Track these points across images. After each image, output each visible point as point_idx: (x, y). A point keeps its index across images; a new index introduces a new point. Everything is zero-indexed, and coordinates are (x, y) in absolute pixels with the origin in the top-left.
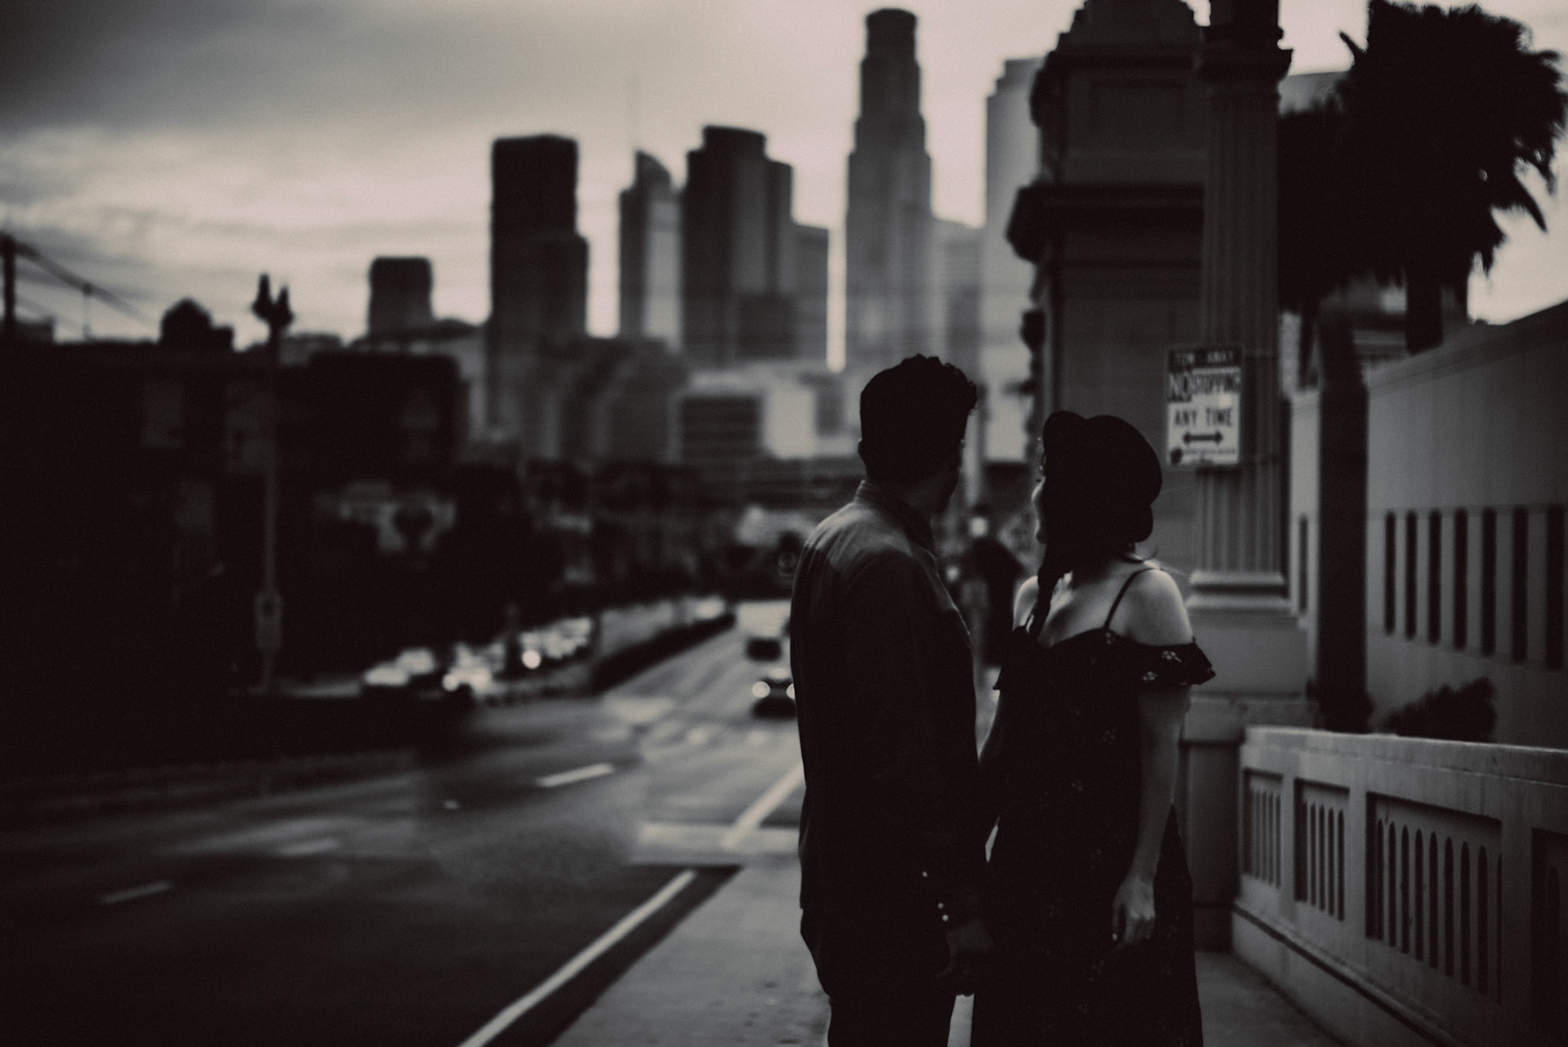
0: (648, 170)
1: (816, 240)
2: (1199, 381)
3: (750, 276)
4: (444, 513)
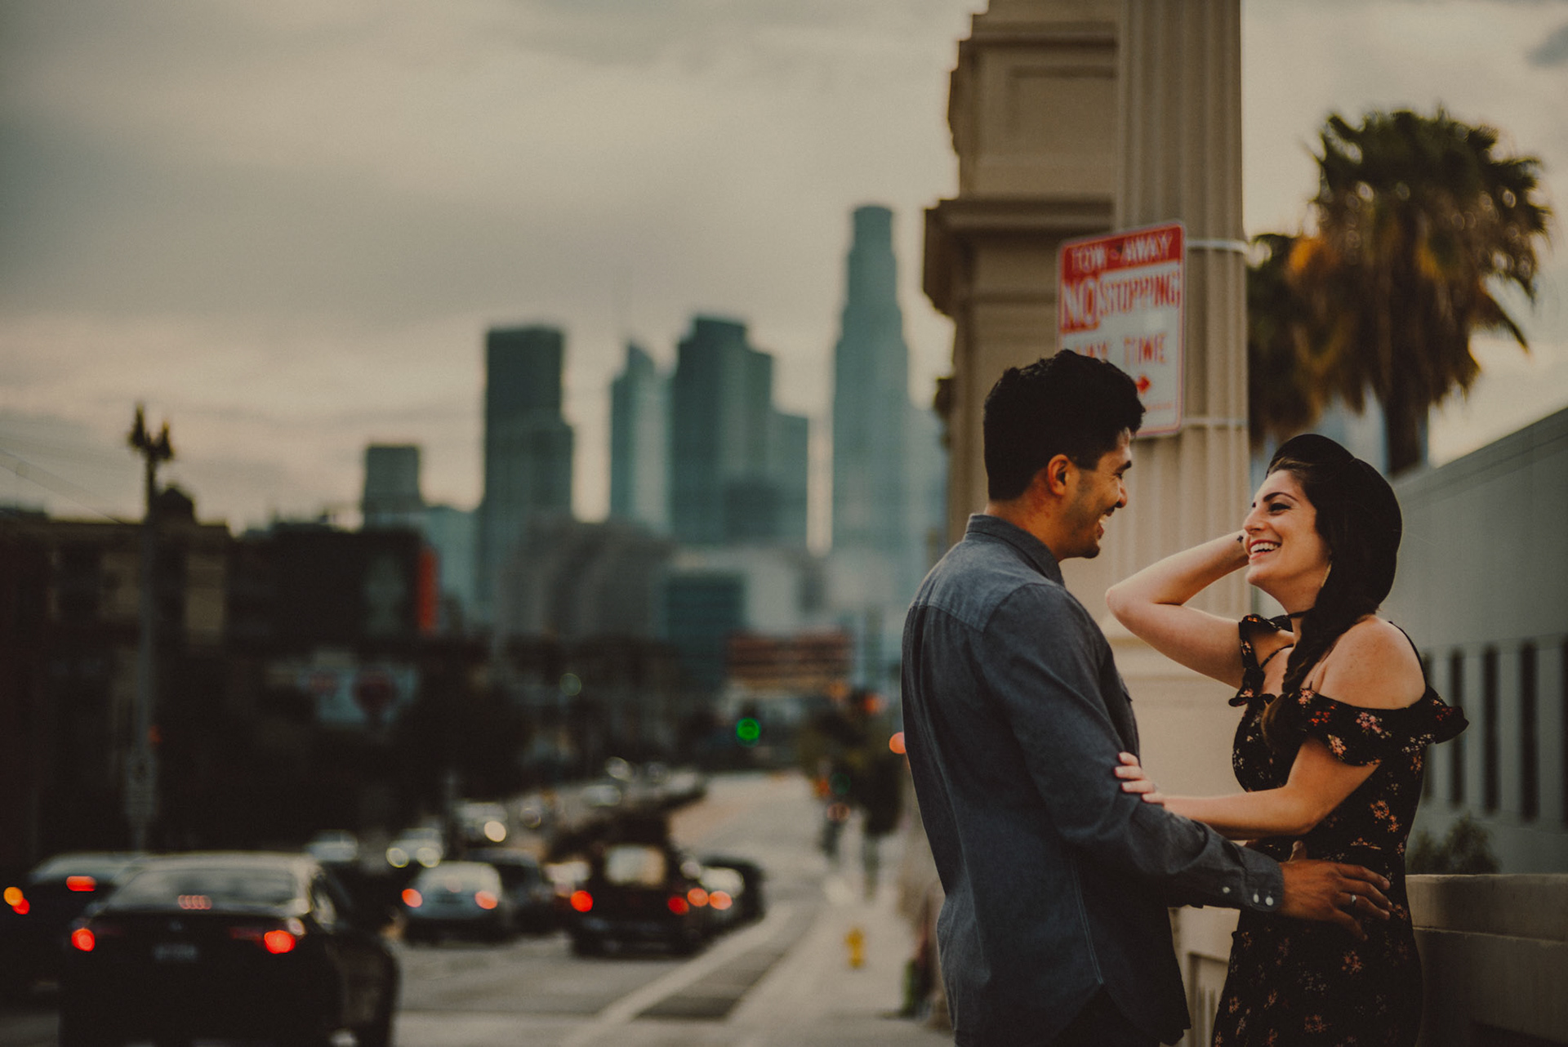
0: (636, 358)
1: (797, 427)
2: (1112, 294)
3: (734, 464)
4: (407, 681)
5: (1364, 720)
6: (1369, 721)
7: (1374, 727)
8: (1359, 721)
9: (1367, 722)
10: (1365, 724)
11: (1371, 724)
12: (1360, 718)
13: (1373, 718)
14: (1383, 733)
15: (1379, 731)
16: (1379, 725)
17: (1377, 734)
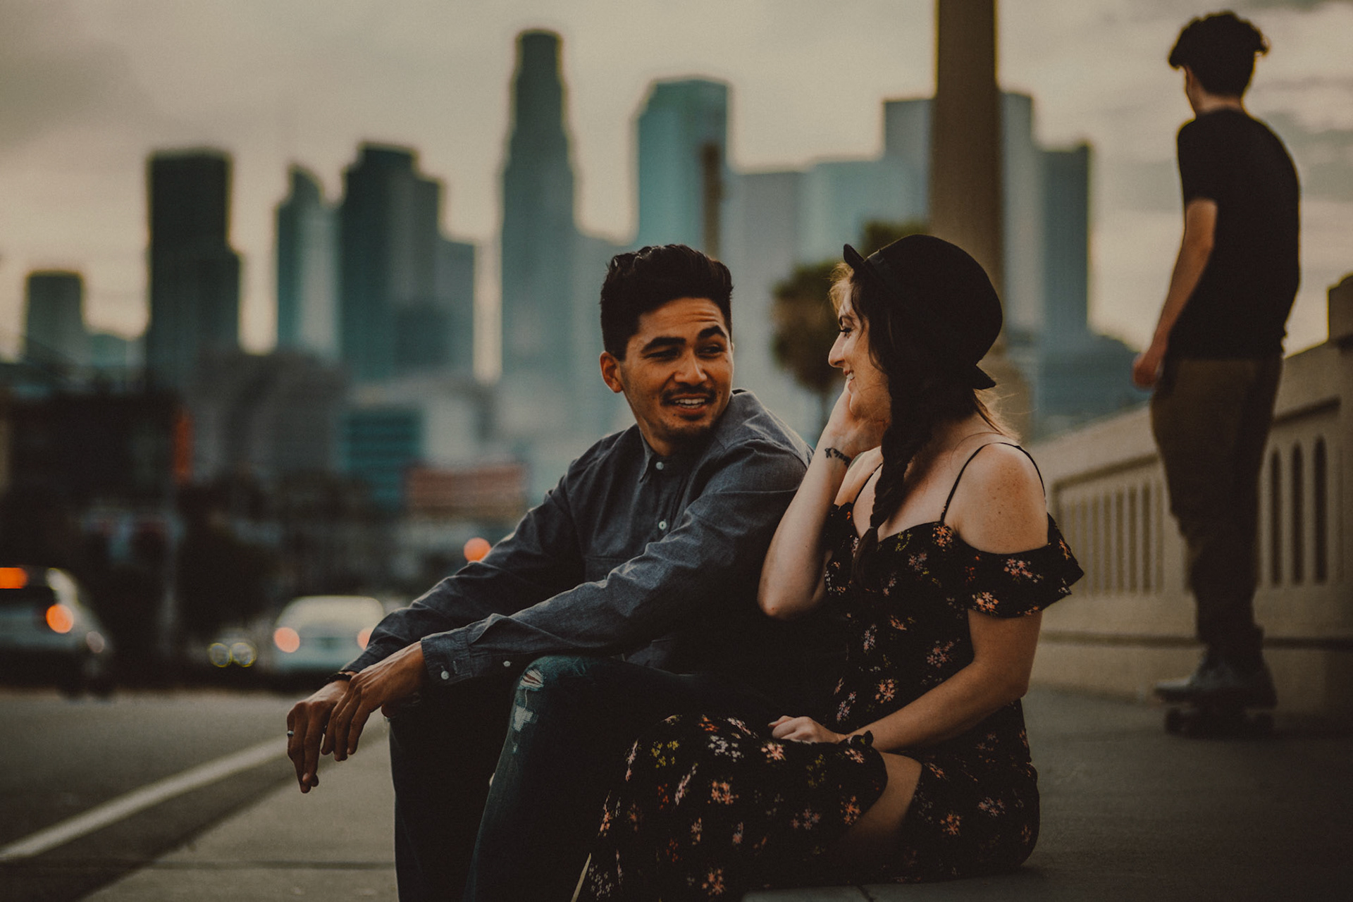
0: (302, 184)
5: (1012, 567)
6: (1017, 567)
7: (1025, 573)
8: (1007, 570)
9: (1017, 568)
10: (1014, 572)
11: (1021, 570)
12: (1007, 566)
13: (1021, 563)
14: (1034, 577)
15: (1030, 576)
16: (1028, 569)
17: (1029, 579)
